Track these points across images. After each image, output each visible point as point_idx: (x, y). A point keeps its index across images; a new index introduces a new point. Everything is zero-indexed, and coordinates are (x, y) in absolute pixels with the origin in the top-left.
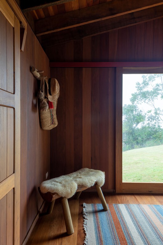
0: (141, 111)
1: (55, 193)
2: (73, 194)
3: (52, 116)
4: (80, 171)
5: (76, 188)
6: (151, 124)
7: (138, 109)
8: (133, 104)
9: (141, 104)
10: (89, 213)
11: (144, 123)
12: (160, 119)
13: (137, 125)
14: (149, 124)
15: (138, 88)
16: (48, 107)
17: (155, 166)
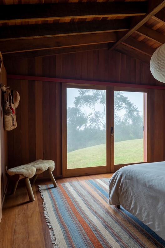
0: (83, 114)
1: (21, 174)
2: (33, 175)
3: (13, 119)
4: (35, 162)
5: (35, 171)
6: (92, 126)
7: (81, 112)
8: (76, 107)
9: (83, 107)
10: (44, 190)
11: (86, 125)
12: (100, 122)
13: (80, 127)
14: (90, 126)
15: (81, 92)
16: (12, 113)
17: (94, 161)
